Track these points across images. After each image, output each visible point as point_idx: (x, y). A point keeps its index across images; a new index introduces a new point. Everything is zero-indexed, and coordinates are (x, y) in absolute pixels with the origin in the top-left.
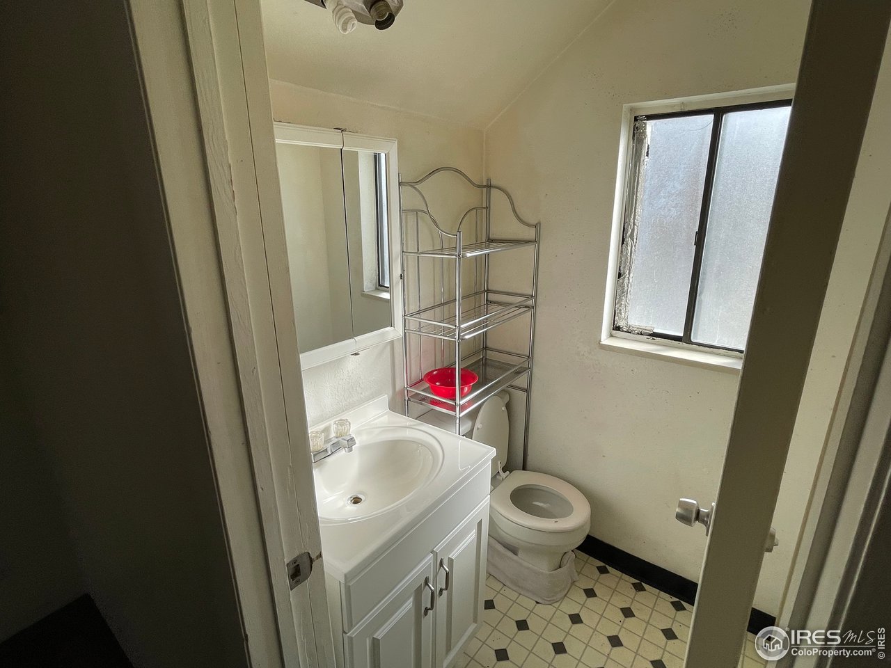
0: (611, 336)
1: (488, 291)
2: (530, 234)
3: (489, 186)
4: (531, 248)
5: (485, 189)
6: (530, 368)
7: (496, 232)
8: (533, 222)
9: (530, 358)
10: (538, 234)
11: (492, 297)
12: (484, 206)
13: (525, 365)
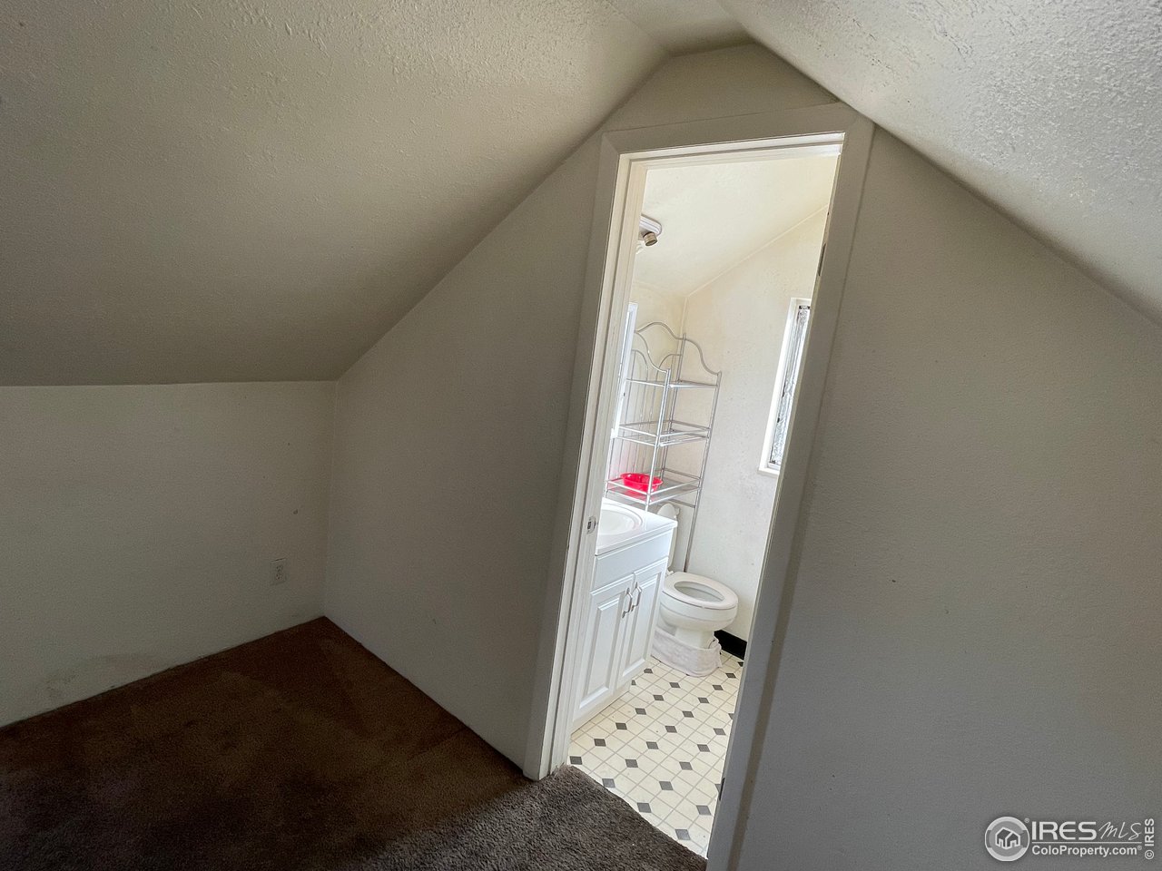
0: (768, 467)
1: (672, 421)
2: (714, 379)
3: (684, 339)
4: (713, 390)
5: (680, 341)
6: (699, 488)
7: (685, 375)
8: (717, 372)
9: (701, 479)
10: (719, 381)
11: (675, 426)
12: (679, 353)
13: (696, 484)
